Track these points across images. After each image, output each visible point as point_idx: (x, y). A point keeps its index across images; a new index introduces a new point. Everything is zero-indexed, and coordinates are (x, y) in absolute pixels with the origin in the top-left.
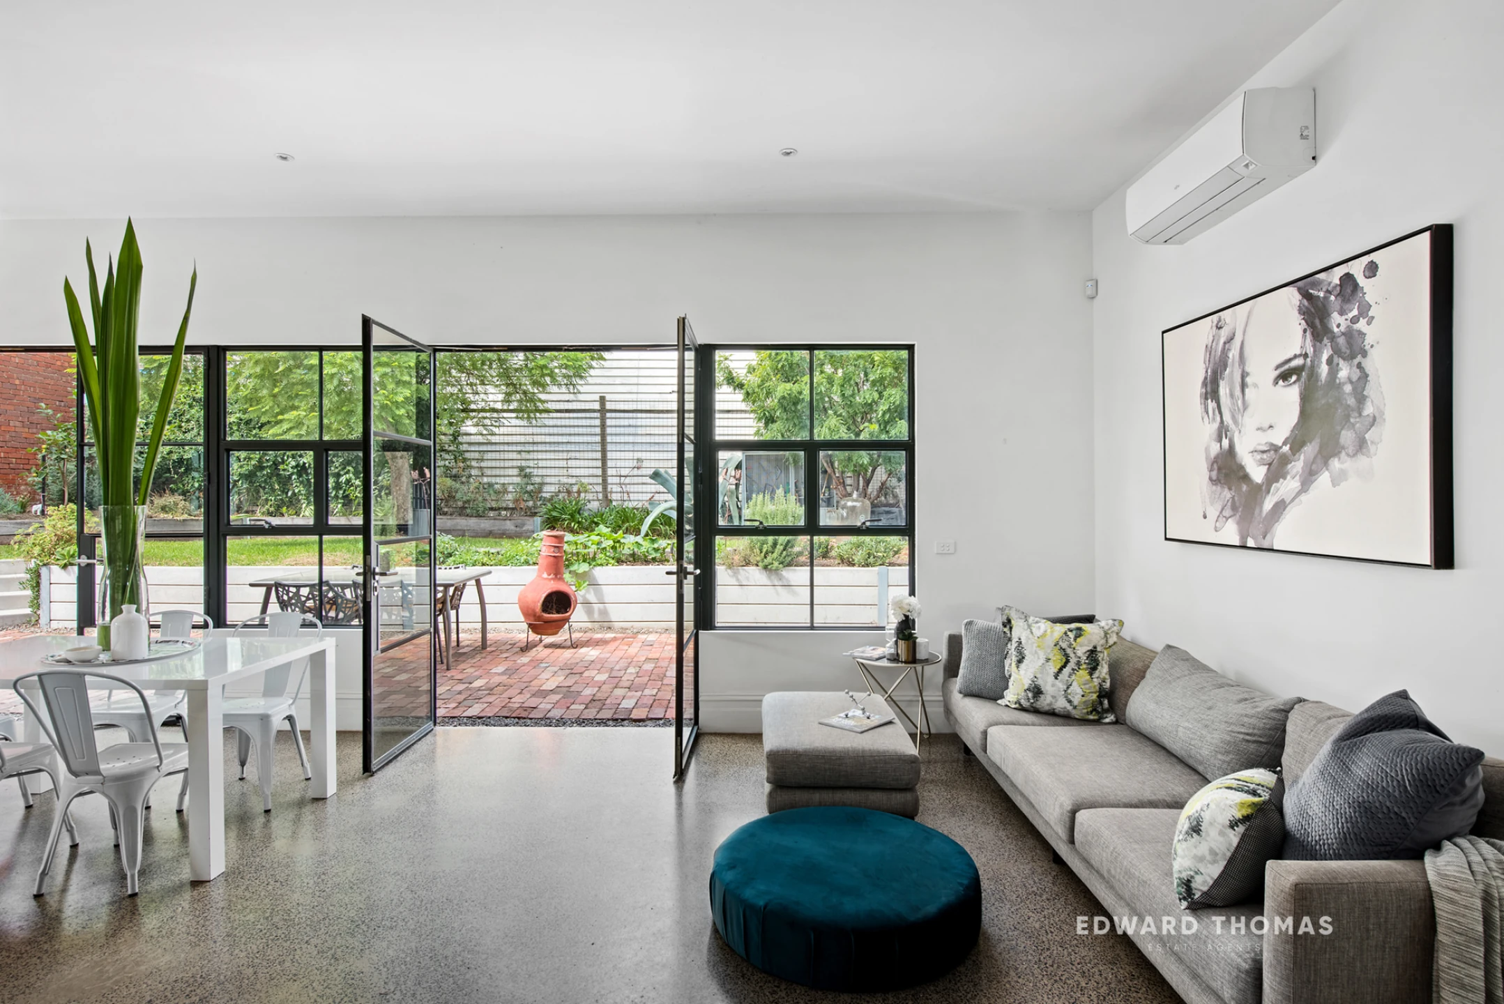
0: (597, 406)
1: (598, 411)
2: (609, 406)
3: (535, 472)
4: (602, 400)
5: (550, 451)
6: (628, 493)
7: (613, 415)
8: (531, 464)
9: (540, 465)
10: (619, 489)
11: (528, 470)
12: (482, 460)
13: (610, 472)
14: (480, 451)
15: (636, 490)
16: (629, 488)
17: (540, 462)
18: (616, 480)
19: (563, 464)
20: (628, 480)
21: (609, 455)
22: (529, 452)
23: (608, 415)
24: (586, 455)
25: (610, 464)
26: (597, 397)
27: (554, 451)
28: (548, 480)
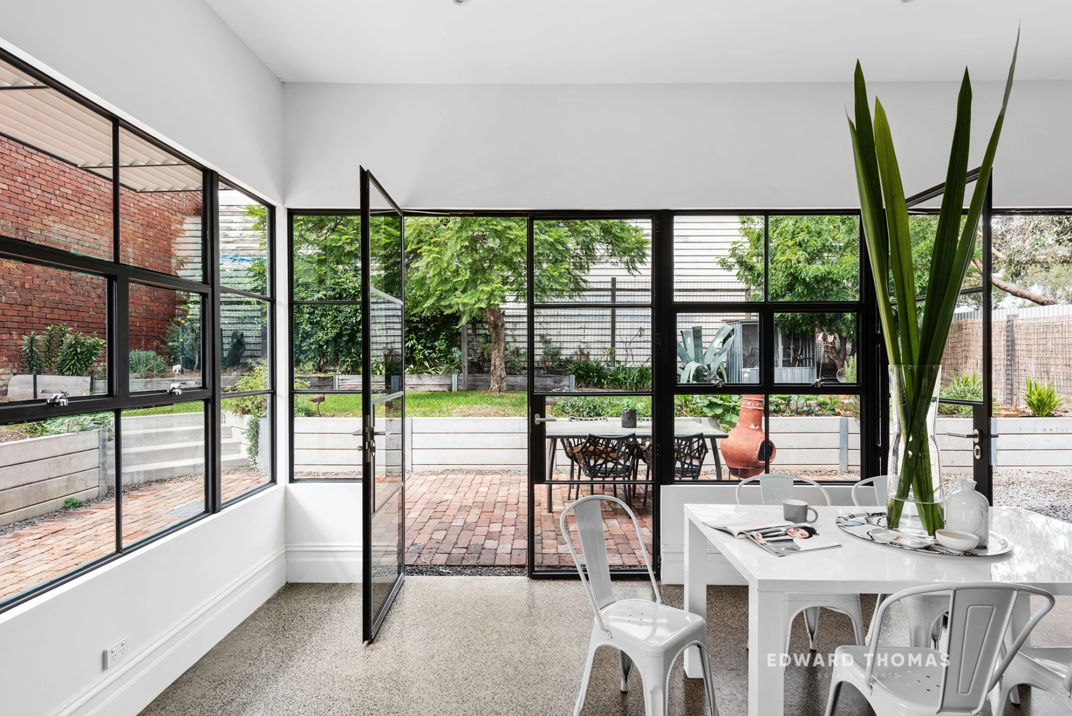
0: (609, 286)
1: (611, 290)
2: (618, 286)
3: (554, 339)
4: (614, 281)
5: (564, 322)
6: (632, 355)
7: (622, 293)
8: (551, 332)
9: (562, 333)
10: (625, 352)
11: (548, 337)
12: (515, 329)
13: (617, 339)
14: (513, 322)
15: (639, 353)
16: (635, 352)
17: (562, 331)
18: (622, 345)
19: (581, 332)
20: (633, 345)
21: (618, 325)
22: (547, 322)
23: (617, 293)
24: (594, 325)
25: (617, 332)
26: (609, 279)
27: (568, 322)
28: (565, 345)
